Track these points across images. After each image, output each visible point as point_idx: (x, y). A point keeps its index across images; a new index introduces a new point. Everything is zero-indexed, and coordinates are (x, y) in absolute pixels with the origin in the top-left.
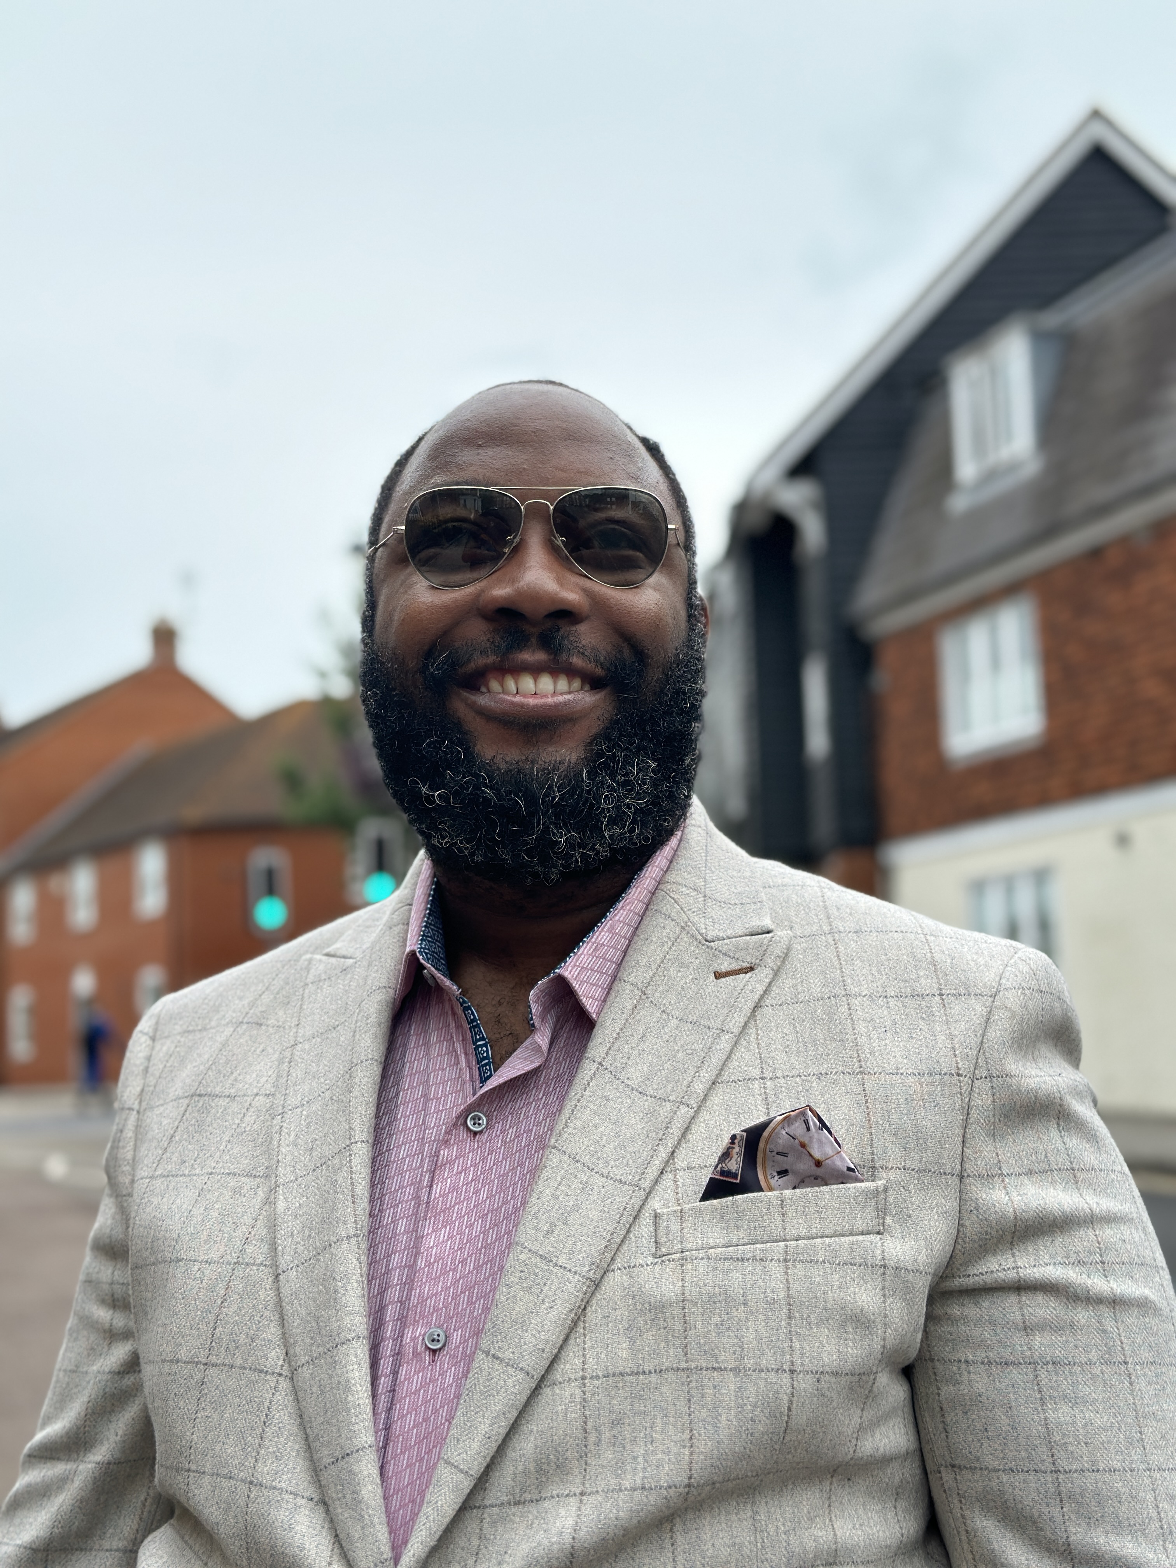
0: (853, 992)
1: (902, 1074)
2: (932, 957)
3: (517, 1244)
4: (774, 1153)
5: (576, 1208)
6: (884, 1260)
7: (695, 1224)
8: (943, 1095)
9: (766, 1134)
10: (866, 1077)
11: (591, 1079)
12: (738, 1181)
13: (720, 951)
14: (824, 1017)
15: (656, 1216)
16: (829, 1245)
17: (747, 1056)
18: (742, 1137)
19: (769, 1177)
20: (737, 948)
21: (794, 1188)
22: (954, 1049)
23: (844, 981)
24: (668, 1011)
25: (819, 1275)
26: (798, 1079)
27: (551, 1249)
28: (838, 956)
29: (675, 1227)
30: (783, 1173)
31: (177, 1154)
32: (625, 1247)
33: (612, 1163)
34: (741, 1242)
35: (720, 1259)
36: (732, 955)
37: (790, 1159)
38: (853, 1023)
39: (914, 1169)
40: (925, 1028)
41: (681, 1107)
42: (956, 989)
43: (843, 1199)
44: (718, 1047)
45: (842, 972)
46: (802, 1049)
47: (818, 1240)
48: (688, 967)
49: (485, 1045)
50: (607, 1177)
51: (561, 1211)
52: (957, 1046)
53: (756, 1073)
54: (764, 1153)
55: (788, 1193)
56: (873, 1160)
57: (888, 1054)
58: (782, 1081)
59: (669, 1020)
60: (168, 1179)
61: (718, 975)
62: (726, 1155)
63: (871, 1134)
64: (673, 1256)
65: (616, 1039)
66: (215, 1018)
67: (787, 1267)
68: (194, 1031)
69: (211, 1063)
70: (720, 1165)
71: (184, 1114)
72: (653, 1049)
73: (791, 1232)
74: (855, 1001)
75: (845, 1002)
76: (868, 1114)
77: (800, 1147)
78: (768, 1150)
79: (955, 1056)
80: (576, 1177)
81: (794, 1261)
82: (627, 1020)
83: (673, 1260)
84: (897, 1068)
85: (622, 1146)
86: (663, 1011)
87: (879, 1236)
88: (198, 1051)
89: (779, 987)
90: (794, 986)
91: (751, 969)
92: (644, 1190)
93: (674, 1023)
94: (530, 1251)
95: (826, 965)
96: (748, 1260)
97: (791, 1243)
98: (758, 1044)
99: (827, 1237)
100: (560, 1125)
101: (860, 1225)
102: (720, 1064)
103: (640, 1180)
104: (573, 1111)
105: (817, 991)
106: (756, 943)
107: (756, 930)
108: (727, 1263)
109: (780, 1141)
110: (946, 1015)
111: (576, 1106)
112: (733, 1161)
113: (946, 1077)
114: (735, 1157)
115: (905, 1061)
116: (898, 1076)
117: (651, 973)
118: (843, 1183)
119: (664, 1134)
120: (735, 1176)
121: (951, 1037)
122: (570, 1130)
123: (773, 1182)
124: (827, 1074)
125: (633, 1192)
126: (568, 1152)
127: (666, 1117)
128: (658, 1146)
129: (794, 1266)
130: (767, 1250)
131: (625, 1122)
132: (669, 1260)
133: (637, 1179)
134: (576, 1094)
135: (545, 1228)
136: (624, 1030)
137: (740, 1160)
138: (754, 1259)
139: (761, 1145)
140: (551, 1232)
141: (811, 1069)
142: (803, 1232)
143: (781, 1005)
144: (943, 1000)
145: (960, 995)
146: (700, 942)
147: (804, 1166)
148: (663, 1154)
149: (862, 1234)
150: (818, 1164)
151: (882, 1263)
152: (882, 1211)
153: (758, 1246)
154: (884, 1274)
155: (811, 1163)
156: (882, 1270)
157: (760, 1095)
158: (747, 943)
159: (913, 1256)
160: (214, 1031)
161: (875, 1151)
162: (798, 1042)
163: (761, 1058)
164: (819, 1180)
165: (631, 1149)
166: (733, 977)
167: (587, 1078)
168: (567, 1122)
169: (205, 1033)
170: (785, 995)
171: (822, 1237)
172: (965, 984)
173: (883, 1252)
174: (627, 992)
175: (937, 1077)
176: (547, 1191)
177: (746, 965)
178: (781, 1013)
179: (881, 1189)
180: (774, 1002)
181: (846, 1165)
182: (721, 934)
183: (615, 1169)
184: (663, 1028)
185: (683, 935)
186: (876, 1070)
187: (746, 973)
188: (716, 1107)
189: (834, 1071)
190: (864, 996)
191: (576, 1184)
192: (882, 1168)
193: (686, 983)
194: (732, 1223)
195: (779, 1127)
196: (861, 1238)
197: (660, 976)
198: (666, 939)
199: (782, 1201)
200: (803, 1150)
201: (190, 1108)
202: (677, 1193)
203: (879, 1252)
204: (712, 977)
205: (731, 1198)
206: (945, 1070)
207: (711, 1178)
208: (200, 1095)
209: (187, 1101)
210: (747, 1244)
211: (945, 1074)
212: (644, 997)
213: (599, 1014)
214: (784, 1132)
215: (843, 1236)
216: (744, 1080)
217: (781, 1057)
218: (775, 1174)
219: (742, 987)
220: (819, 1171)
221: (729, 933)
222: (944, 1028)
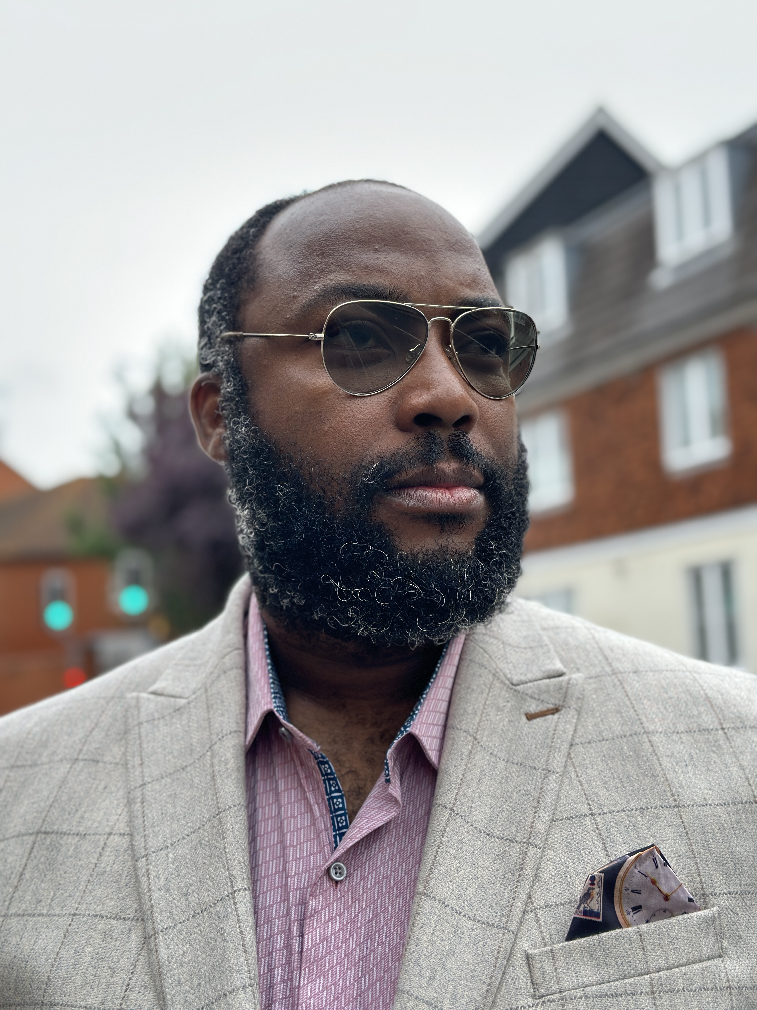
0: (651, 730)
1: (711, 805)
2: (706, 694)
3: (403, 992)
4: (629, 891)
5: (452, 952)
6: (728, 981)
7: (567, 964)
8: (747, 822)
9: (621, 874)
10: (682, 810)
11: (447, 825)
12: (600, 920)
13: (527, 694)
14: (631, 753)
15: (528, 957)
16: (685, 974)
17: (573, 793)
18: (600, 878)
19: (625, 913)
20: (540, 691)
21: (647, 922)
22: (747, 779)
23: (639, 719)
24: (495, 753)
25: (681, 1003)
26: (623, 814)
27: (435, 995)
28: (627, 696)
29: (548, 967)
30: (637, 909)
31: (29, 893)
32: (503, 989)
33: (476, 906)
34: (612, 978)
35: (597, 996)
36: (536, 696)
37: (643, 895)
38: (658, 759)
39: (737, 893)
40: (718, 761)
41: (530, 848)
42: (733, 723)
43: (689, 929)
44: (549, 787)
45: (635, 711)
46: (619, 785)
47: (677, 970)
48: (503, 710)
49: (341, 797)
50: (474, 920)
51: (439, 957)
52: (750, 776)
53: (584, 809)
54: (620, 892)
55: (644, 927)
56: (702, 888)
57: (694, 786)
58: (609, 816)
59: (498, 762)
60: (25, 918)
61: (530, 717)
62: (587, 896)
63: (697, 864)
64: (553, 997)
65: (460, 784)
66: (45, 754)
67: (654, 998)
68: (23, 766)
69: (51, 800)
70: (582, 905)
71: (30, 853)
72: (489, 791)
73: (653, 965)
74: (654, 739)
75: (646, 740)
76: (691, 845)
77: (651, 884)
78: (623, 888)
79: (750, 785)
80: (447, 921)
81: (660, 993)
82: (466, 765)
83: (554, 1001)
84: (705, 799)
85: (482, 888)
86: (491, 754)
87: (721, 959)
88: (34, 787)
89: (583, 726)
90: (595, 725)
91: (555, 710)
92: (513, 933)
93: (502, 764)
94: (416, 998)
95: (619, 704)
96: (621, 995)
97: (654, 975)
98: (580, 781)
99: (682, 966)
100: (425, 872)
101: (706, 951)
102: (554, 803)
103: (507, 922)
104: (435, 857)
105: (618, 730)
106: (555, 685)
107: (552, 673)
108: (603, 1000)
109: (634, 880)
110: (732, 747)
111: (437, 852)
112: (594, 901)
113: (747, 806)
114: (596, 897)
115: (710, 792)
116: (708, 807)
117: (477, 719)
118: (685, 913)
119: (520, 876)
120: (597, 915)
121: (742, 768)
122: (435, 876)
123: (629, 918)
124: (648, 808)
125: (504, 934)
126: (437, 898)
127: (518, 858)
128: (516, 887)
129: (660, 997)
130: (635, 984)
131: (480, 864)
132: (549, 1001)
133: (504, 920)
134: (435, 841)
135: (428, 974)
136: (466, 775)
137: (601, 899)
138: (627, 994)
139: (618, 884)
140: (432, 978)
141: (632, 805)
142: (663, 963)
143: (589, 743)
144: (725, 733)
145: (738, 728)
146: (508, 687)
147: (656, 901)
148: (523, 895)
149: (709, 959)
150: (666, 898)
151: (727, 985)
152: (720, 935)
153: (627, 981)
154: (731, 994)
155: (661, 898)
156: (729, 991)
157: (594, 831)
158: (548, 686)
159: (750, 974)
160: (47, 766)
161: (703, 879)
162: (614, 778)
163: (585, 794)
164: (668, 912)
165: (491, 892)
166: (543, 718)
167: (442, 824)
168: (431, 869)
169: (37, 769)
170: (590, 734)
171: (678, 967)
172: (739, 717)
173: (727, 974)
174: (462, 739)
175: (740, 805)
176: (424, 938)
177: (551, 706)
178: (592, 751)
179: (716, 915)
180: (583, 740)
181: (687, 896)
182: (523, 678)
183: (479, 912)
184: (494, 770)
185: (495, 682)
186: (688, 803)
187: (553, 714)
188: (558, 845)
189: (654, 805)
190: (661, 733)
191: (447, 930)
192: (712, 895)
193: (504, 726)
194: (601, 961)
195: (632, 867)
196: (708, 963)
197: (484, 721)
198: (483, 686)
199: (641, 936)
200: (654, 886)
201: (37, 845)
202: (542, 932)
203: (723, 974)
204: (524, 719)
205: (596, 936)
206: (745, 799)
207: (574, 918)
208: (45, 833)
209: (32, 838)
210: (617, 980)
211: (746, 802)
212: (476, 742)
213: (439, 761)
214: (636, 871)
215: (694, 963)
216: (576, 816)
217: (602, 793)
218: (630, 910)
219: (554, 728)
220: (666, 905)
221: (530, 676)
222: (734, 759)
